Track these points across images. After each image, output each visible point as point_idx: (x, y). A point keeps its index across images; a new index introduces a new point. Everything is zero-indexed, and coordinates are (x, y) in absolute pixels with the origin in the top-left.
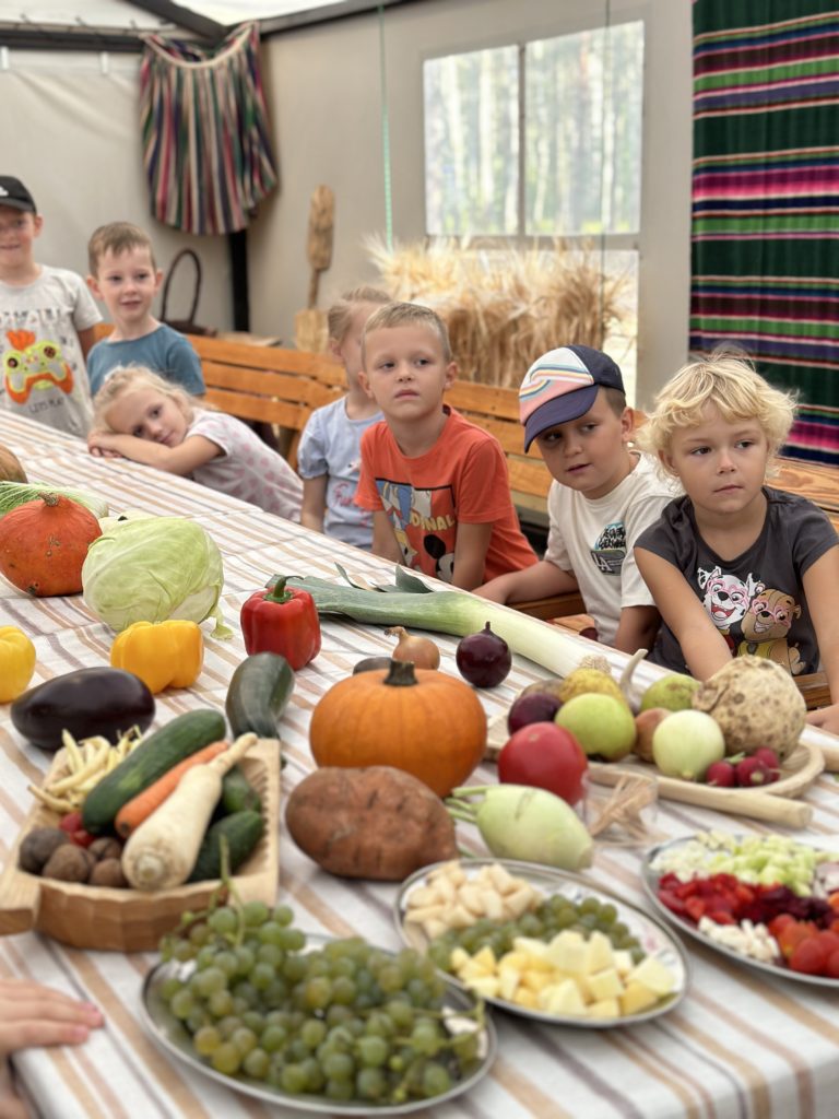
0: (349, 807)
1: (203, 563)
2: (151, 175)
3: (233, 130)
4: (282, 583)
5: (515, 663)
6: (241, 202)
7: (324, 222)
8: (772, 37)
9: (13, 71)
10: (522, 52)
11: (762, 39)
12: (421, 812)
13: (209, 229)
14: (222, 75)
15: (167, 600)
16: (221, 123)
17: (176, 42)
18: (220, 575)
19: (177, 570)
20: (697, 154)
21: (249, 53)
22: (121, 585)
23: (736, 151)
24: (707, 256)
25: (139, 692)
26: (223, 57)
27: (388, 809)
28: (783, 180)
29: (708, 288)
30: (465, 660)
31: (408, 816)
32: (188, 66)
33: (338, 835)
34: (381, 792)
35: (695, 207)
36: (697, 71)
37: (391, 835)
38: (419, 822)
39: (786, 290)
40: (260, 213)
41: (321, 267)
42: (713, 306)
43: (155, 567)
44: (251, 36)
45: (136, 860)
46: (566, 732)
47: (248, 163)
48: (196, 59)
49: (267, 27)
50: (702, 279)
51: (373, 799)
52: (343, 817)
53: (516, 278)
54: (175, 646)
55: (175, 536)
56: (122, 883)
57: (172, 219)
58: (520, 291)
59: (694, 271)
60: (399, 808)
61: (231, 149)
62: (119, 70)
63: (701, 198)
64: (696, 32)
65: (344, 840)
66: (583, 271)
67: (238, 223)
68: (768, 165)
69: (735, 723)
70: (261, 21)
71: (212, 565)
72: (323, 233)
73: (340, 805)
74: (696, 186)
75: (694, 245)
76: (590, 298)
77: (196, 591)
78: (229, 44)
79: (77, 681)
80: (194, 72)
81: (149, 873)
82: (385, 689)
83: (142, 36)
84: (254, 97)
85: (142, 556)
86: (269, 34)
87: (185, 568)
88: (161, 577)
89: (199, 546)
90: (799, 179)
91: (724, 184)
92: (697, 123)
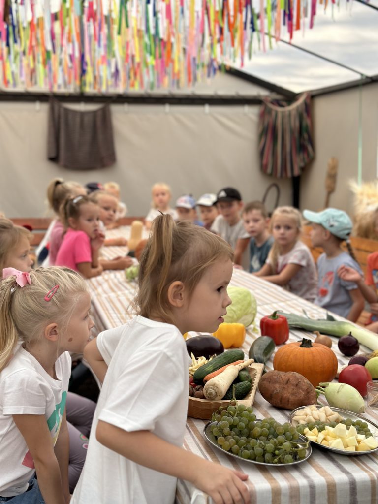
0: (280, 383)
1: (249, 304)
2: (262, 153)
3: (297, 135)
4: (275, 313)
6: (298, 163)
7: (333, 172)
9: (210, 114)
12: (305, 387)
13: (284, 175)
14: (294, 113)
15: (235, 317)
16: (292, 132)
17: (276, 100)
18: (256, 309)
19: (239, 306)
21: (305, 103)
25: (219, 345)
26: (294, 105)
27: (293, 385)
30: (341, 346)
31: (300, 388)
32: (280, 109)
33: (275, 392)
34: (291, 379)
37: (293, 394)
38: (303, 391)
40: (306, 169)
41: (331, 191)
44: (307, 98)
45: (207, 390)
46: (365, 369)
47: (302, 148)
48: (284, 106)
49: (314, 93)
51: (288, 382)
52: (277, 386)
54: (235, 332)
55: (240, 294)
56: (203, 397)
57: (269, 170)
60: (297, 385)
61: (296, 143)
65: (277, 394)
67: (297, 172)
70: (312, 91)
71: (253, 305)
72: (332, 177)
73: (276, 382)
77: (246, 314)
78: (297, 101)
79: (199, 339)
80: (283, 113)
81: (211, 394)
83: (263, 99)
84: (307, 121)
86: (314, 96)
87: (243, 306)
89: (248, 298)
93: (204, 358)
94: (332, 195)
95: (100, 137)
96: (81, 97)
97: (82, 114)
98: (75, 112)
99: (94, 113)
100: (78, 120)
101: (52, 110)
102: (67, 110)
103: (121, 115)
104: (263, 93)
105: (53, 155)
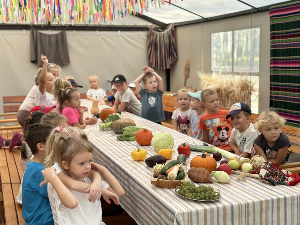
0: (196, 172)
1: (171, 140)
2: (149, 57)
3: (168, 47)
4: (185, 143)
5: (222, 157)
6: (169, 63)
7: (188, 67)
8: (287, 33)
9: (121, 36)
10: (233, 33)
11: (285, 33)
12: (207, 173)
13: (162, 68)
14: (166, 35)
15: (165, 146)
16: (165, 45)
17: (156, 28)
18: (174, 142)
19: (167, 141)
20: (271, 56)
21: (172, 30)
22: (158, 143)
23: (279, 56)
24: (274, 78)
25: (164, 158)
26: (166, 31)
27: (202, 173)
28: (290, 63)
29: (274, 85)
30: (214, 156)
31: (205, 174)
32: (158, 33)
33: (195, 176)
34: (201, 171)
35: (271, 68)
36: (271, 39)
37: (202, 176)
38: (206, 175)
39: (291, 86)
40: (174, 64)
41: (187, 77)
42: (275, 89)
43: (164, 141)
44: (173, 26)
45: (169, 176)
46: (228, 165)
47: (171, 54)
48: (160, 32)
49: (176, 25)
50: (272, 83)
51: (200, 171)
52: (196, 173)
53: (231, 82)
54: (168, 153)
55: (167, 136)
56: (167, 179)
57: (154, 66)
58: (232, 85)
59: (271, 81)
60: (203, 173)
61: (167, 50)
62: (143, 34)
63: (272, 66)
64: (271, 31)
65: (196, 176)
66: (246, 80)
67: (168, 67)
68: (286, 60)
69: (255, 165)
70: (175, 23)
71: (172, 140)
72: (188, 69)
73: (195, 172)
74: (271, 63)
75: (271, 76)
76: (248, 87)
77: (170, 145)
78: (167, 28)
79: (155, 156)
80: (160, 34)
81: (171, 178)
82: (202, 158)
83: (149, 27)
84: (173, 40)
85: (161, 139)
86: (177, 26)
87: (168, 141)
88: (165, 142)
89: (170, 137)
90: (293, 63)
91: (277, 63)
92: (271, 50)
93: (161, 165)
94: (188, 80)
95: (61, 49)
96: (49, 27)
97: (50, 36)
98: (46, 35)
99: (57, 35)
100: (48, 39)
101: (33, 34)
102: (40, 34)
103: (72, 37)
104: (149, 24)
105: (34, 60)
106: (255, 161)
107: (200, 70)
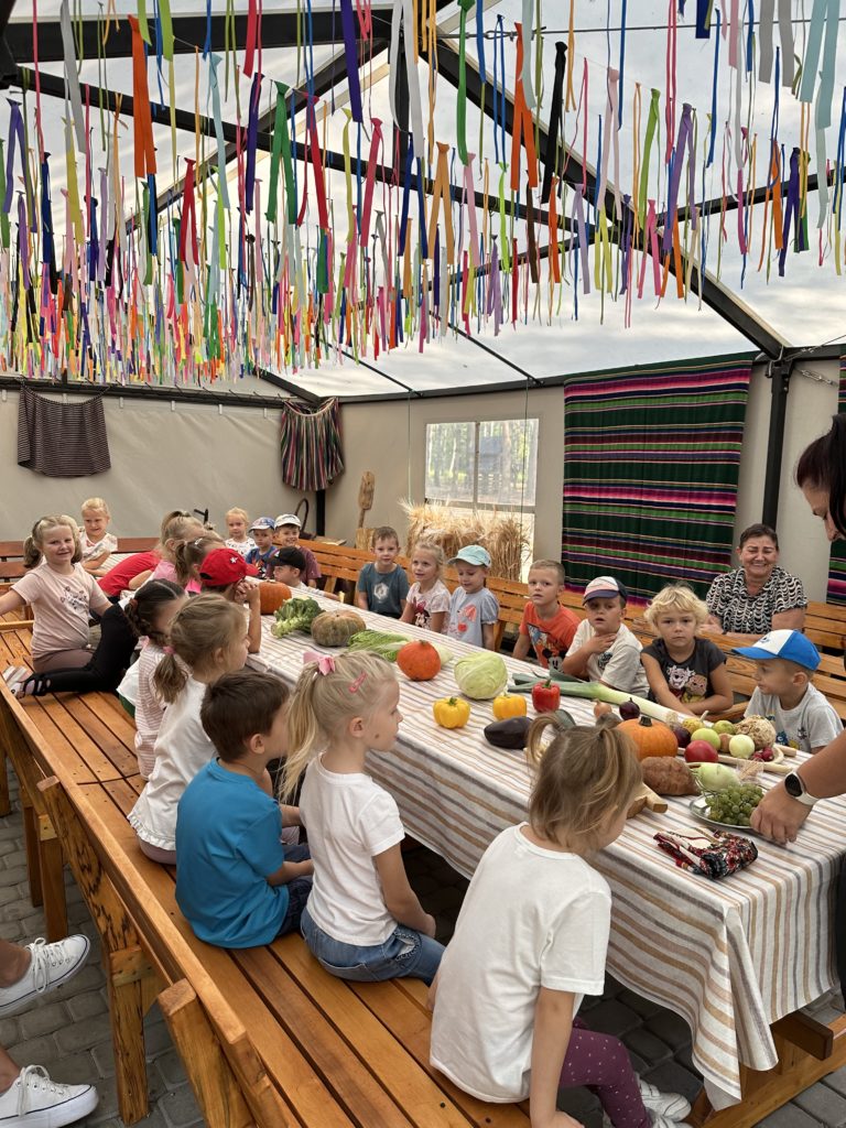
0: (665, 770)
2: (284, 465)
3: (324, 445)
6: (326, 477)
7: (369, 488)
8: (603, 432)
9: (225, 415)
10: (478, 425)
11: (599, 433)
12: (687, 772)
13: (310, 488)
14: (320, 420)
16: (318, 442)
17: (298, 404)
20: (566, 477)
21: (333, 410)
23: (585, 477)
24: (569, 520)
26: (320, 412)
28: (608, 491)
29: (570, 533)
31: (684, 773)
32: (304, 415)
35: (565, 499)
36: (566, 443)
37: (678, 780)
38: (687, 776)
39: (608, 537)
40: (335, 482)
41: (366, 508)
42: (573, 541)
43: (490, 673)
44: (335, 403)
47: (330, 459)
48: (308, 413)
49: (342, 400)
50: (568, 529)
52: (664, 773)
53: (478, 523)
57: (293, 484)
58: (481, 528)
59: (564, 526)
61: (322, 454)
62: (272, 416)
63: (568, 495)
64: (566, 427)
66: (511, 521)
67: (324, 486)
68: (600, 484)
70: (339, 397)
74: (565, 490)
75: (564, 514)
76: (514, 533)
78: (323, 407)
80: (307, 418)
82: (642, 728)
83: (283, 401)
84: (335, 431)
85: (484, 669)
86: (342, 403)
90: (615, 492)
91: (579, 490)
92: (566, 465)
94: (367, 514)
95: (89, 436)
96: (64, 386)
97: (65, 407)
98: (48, 401)
99: (82, 405)
100: (60, 413)
101: (24, 400)
102: (42, 400)
103: (113, 409)
104: (285, 395)
105: (25, 458)
106: (758, 730)
107: (404, 495)
